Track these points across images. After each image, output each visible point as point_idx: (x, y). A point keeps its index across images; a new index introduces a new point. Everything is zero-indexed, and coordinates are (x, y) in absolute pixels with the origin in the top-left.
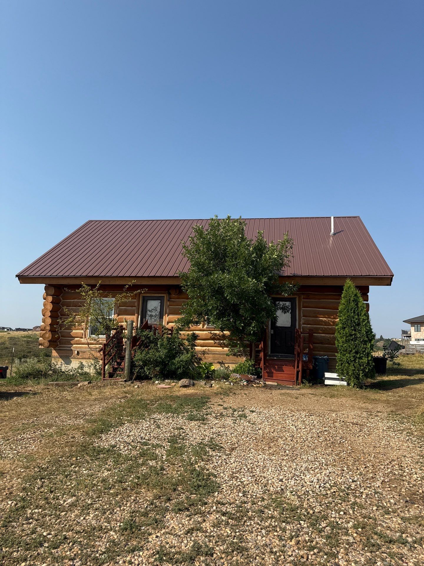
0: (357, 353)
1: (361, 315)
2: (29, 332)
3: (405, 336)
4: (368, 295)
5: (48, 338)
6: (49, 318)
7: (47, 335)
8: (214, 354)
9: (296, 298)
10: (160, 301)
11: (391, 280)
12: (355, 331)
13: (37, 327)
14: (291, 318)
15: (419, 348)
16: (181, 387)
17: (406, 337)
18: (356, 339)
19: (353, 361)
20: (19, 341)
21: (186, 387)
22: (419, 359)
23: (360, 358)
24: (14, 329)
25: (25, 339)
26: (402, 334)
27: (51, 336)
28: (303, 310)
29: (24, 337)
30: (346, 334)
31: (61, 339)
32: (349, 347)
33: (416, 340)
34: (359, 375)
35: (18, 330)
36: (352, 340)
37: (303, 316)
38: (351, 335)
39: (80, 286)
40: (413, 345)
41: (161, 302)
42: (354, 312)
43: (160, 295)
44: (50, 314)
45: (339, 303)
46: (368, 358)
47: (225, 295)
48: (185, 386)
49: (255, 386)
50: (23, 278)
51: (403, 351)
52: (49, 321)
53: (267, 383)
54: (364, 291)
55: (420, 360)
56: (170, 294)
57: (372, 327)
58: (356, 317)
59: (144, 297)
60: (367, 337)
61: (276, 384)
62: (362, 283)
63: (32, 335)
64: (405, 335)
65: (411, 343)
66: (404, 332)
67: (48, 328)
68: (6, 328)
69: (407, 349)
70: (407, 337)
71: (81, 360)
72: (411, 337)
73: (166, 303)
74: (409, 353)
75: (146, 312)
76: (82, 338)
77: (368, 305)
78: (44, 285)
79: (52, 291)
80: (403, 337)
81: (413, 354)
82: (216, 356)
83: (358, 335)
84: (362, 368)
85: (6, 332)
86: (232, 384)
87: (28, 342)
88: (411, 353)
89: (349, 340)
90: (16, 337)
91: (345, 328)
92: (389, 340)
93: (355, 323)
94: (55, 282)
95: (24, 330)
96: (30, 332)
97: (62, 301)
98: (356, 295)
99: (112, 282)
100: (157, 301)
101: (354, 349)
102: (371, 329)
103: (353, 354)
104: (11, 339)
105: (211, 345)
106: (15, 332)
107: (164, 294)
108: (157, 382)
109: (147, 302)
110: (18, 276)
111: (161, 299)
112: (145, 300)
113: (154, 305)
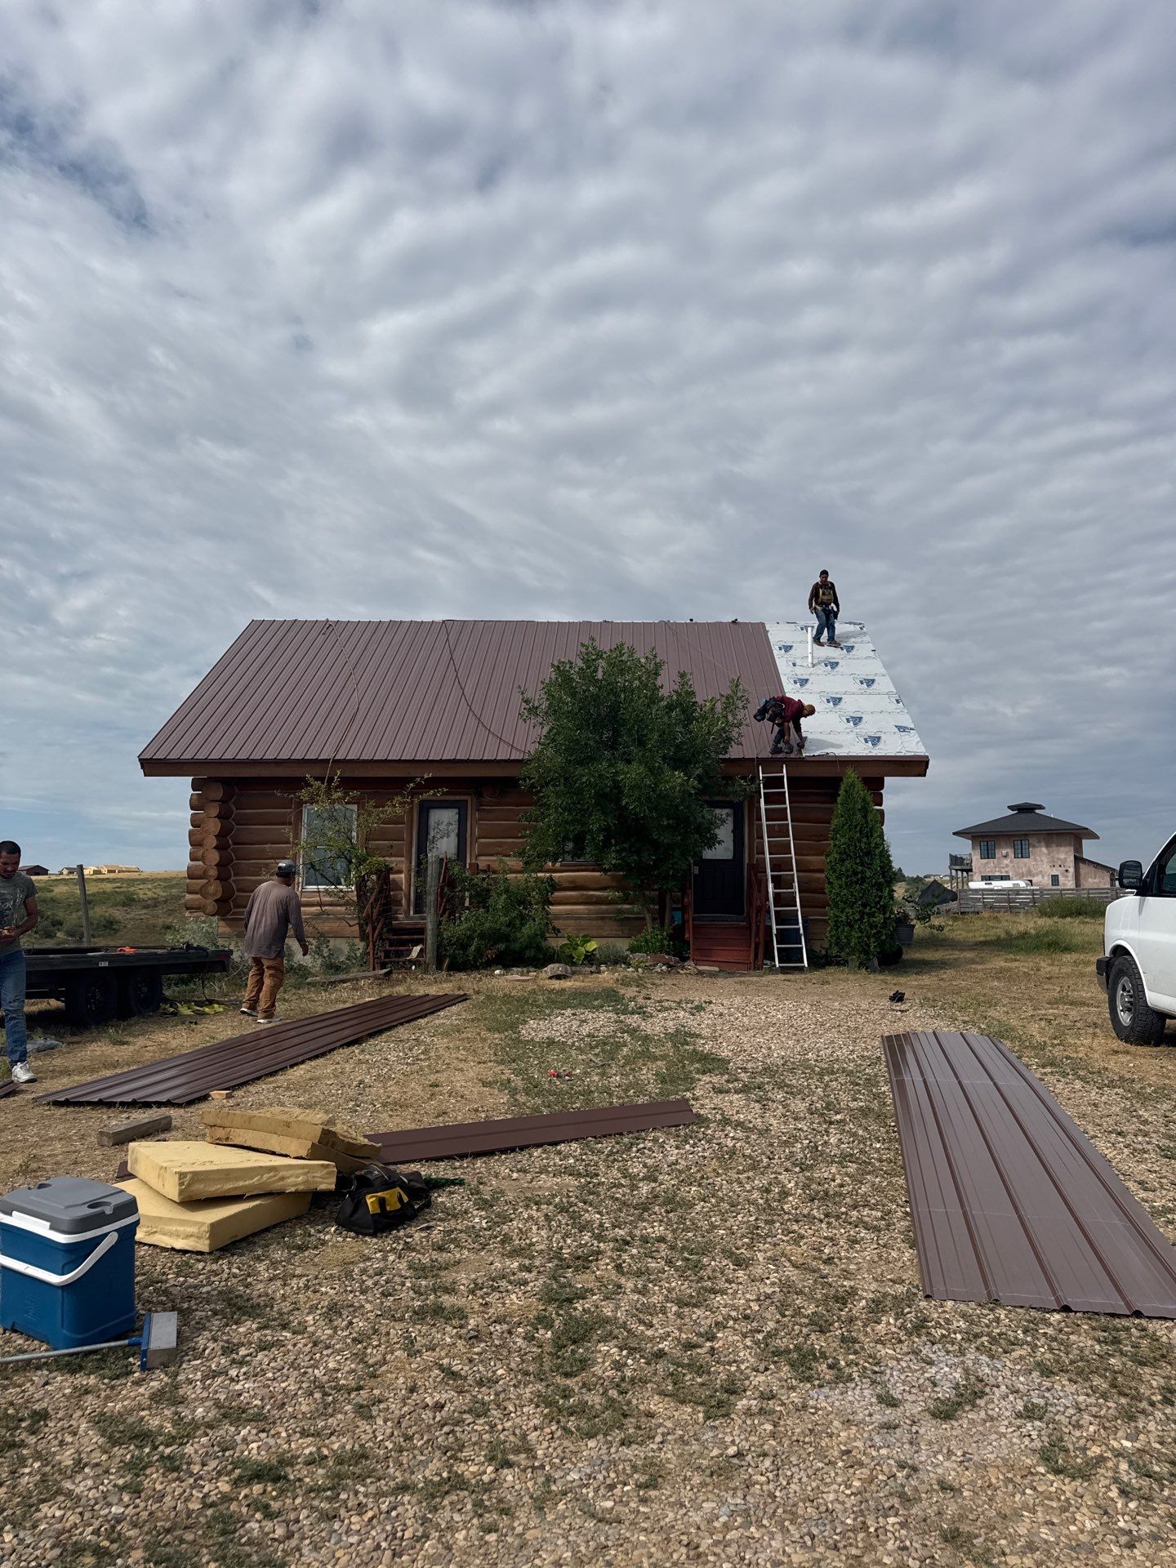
0: (864, 905)
1: (872, 836)
3: (957, 870)
4: (881, 794)
5: (215, 894)
6: (214, 850)
7: (212, 889)
8: (579, 918)
10: (456, 811)
11: (927, 767)
12: (862, 865)
14: (734, 841)
15: (989, 899)
16: (550, 978)
17: (959, 872)
18: (864, 879)
19: (858, 920)
21: (560, 979)
22: (990, 924)
23: (872, 915)
26: (951, 865)
27: (220, 889)
30: (847, 871)
31: (238, 896)
32: (852, 895)
33: (984, 878)
34: (869, 947)
36: (856, 883)
37: (757, 838)
38: (855, 873)
40: (976, 891)
41: (459, 813)
42: (861, 831)
43: (457, 798)
44: (215, 843)
45: (832, 811)
46: (884, 914)
47: (624, 803)
48: (558, 977)
49: (682, 972)
50: (152, 766)
51: (953, 905)
52: (214, 857)
53: (700, 968)
54: (875, 786)
55: (993, 927)
56: (479, 795)
57: (891, 859)
58: (865, 840)
59: (421, 802)
60: (884, 877)
61: (717, 969)
62: (872, 772)
64: (957, 867)
65: (973, 885)
66: (956, 861)
67: (213, 872)
69: (962, 902)
70: (962, 871)
72: (971, 870)
73: (472, 815)
74: (967, 910)
75: (427, 834)
77: (882, 813)
78: (191, 778)
79: (218, 793)
80: (954, 872)
81: (978, 913)
82: (583, 922)
83: (868, 874)
84: (874, 931)
86: (640, 970)
88: (972, 910)
89: (852, 883)
91: (843, 860)
92: (918, 880)
93: (862, 850)
94: (227, 773)
97: (235, 811)
98: (864, 800)
100: (451, 810)
101: (861, 898)
102: (890, 862)
103: (858, 907)
105: (572, 901)
107: (467, 795)
108: (497, 972)
109: (428, 813)
110: (140, 760)
111: (461, 807)
112: (425, 809)
113: (444, 820)
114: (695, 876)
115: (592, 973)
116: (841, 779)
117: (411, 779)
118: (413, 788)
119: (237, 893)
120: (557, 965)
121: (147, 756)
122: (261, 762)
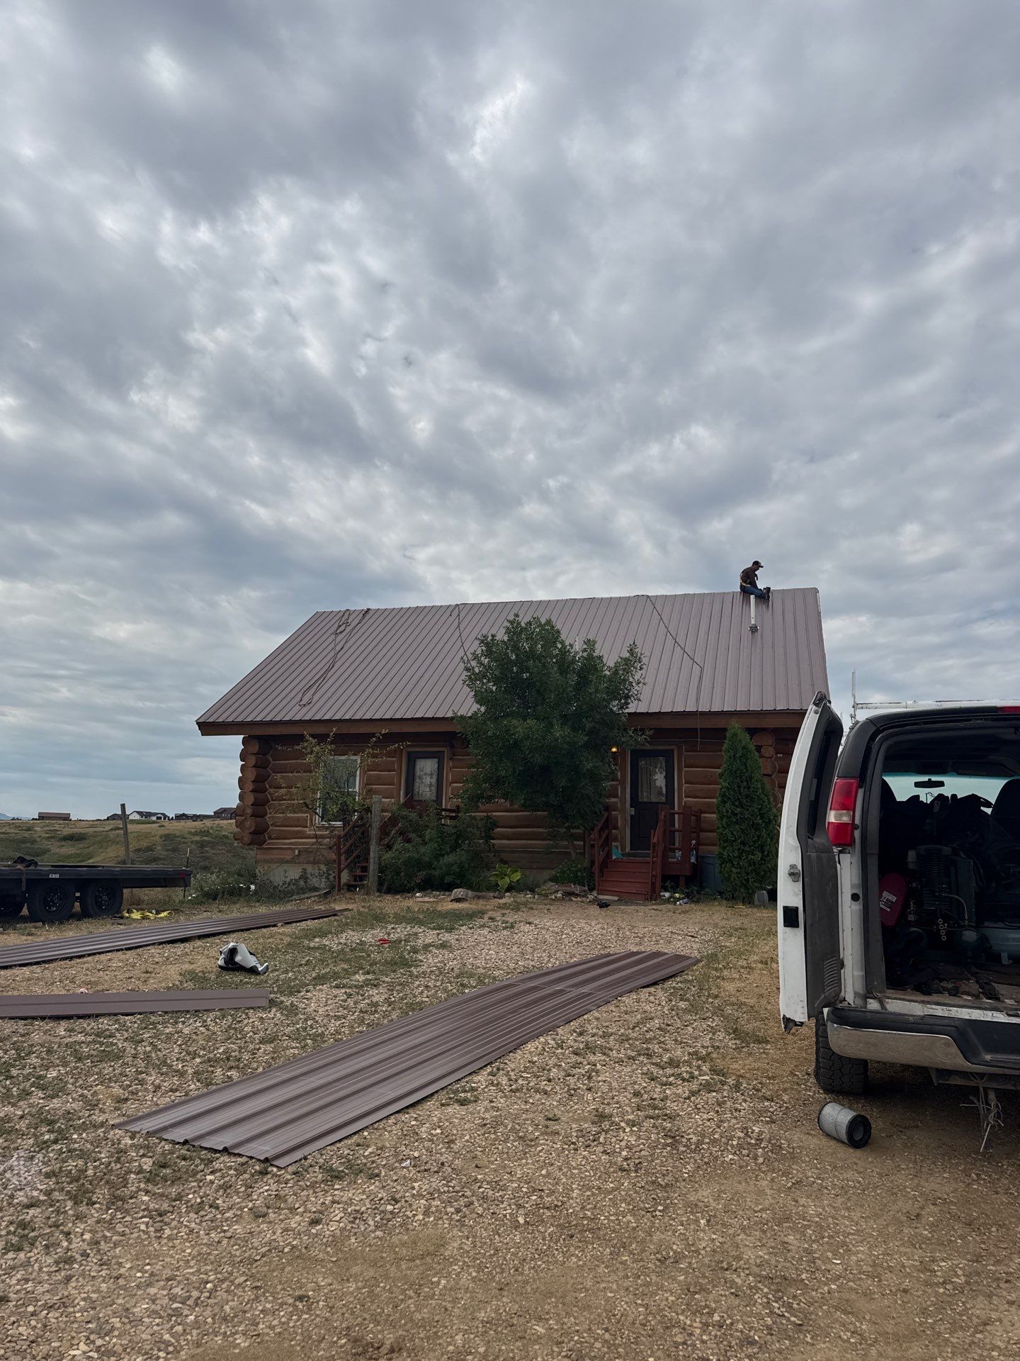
2: (205, 821)
5: (250, 828)
6: (250, 793)
7: (248, 825)
9: (673, 750)
10: (436, 760)
13: (224, 811)
14: (666, 786)
16: (452, 901)
20: (184, 843)
21: (462, 902)
24: (172, 815)
25: (198, 838)
27: (253, 824)
28: (686, 771)
29: (196, 834)
31: (271, 830)
35: (181, 817)
36: (736, 823)
37: (686, 783)
39: (301, 738)
41: (439, 762)
43: (437, 749)
44: (251, 787)
48: (458, 900)
50: (208, 727)
52: (251, 798)
56: (452, 746)
59: (409, 754)
60: (762, 818)
63: (212, 828)
67: (250, 812)
68: (155, 814)
71: (305, 866)
73: (447, 764)
75: (414, 779)
76: (306, 827)
78: (241, 737)
79: (255, 747)
85: (154, 822)
87: (202, 845)
90: (178, 834)
94: (258, 732)
95: (195, 818)
96: (208, 823)
97: (272, 762)
98: (745, 748)
99: (353, 730)
100: (432, 760)
104: (167, 837)
106: (175, 823)
107: (443, 746)
108: (418, 894)
109: (415, 761)
110: (197, 723)
111: (438, 756)
112: (412, 759)
113: (427, 767)
114: (632, 816)
115: (494, 897)
116: (725, 730)
117: (373, 735)
118: (375, 742)
119: (271, 828)
120: (460, 890)
121: (201, 721)
122: (281, 723)
